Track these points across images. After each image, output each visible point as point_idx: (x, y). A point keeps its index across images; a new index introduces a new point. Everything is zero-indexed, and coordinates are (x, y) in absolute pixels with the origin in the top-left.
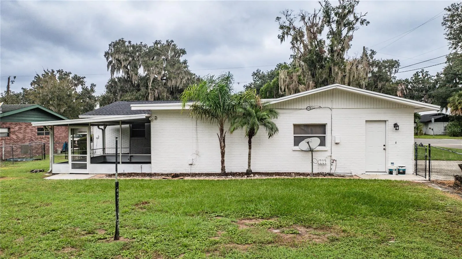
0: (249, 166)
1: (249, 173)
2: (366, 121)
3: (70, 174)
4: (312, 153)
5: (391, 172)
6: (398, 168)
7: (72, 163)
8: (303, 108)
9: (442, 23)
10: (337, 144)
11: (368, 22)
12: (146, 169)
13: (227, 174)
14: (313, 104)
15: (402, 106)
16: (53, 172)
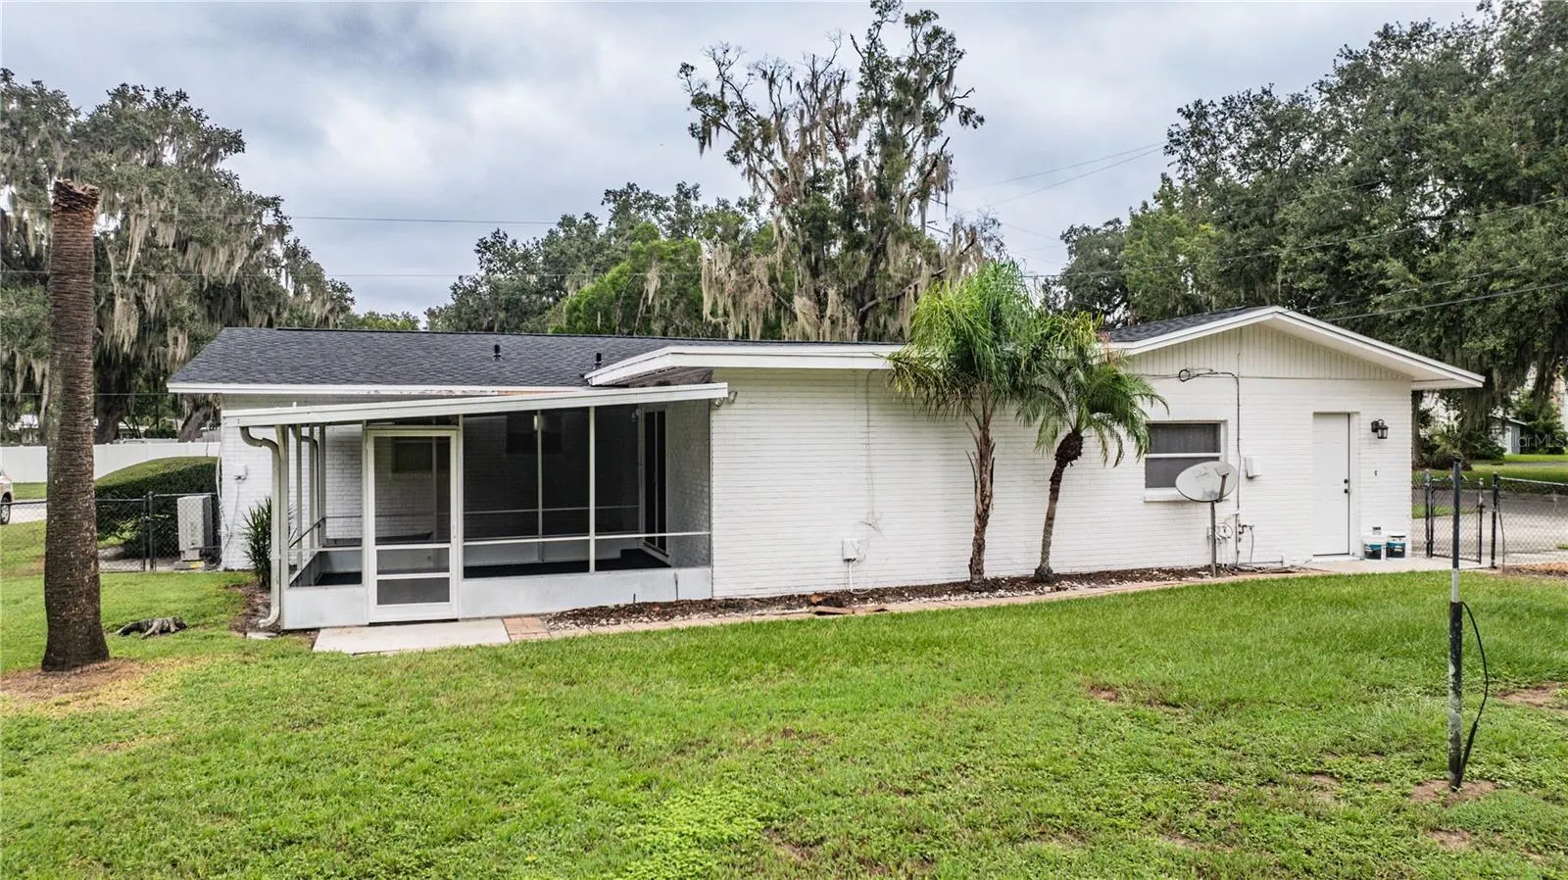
0: (1045, 553)
1: (1043, 578)
2: (1316, 414)
3: (371, 625)
4: (1213, 508)
5: (1374, 554)
6: (1391, 541)
7: (379, 581)
8: (1169, 373)
9: (1166, 147)
10: (1251, 478)
11: (981, 120)
12: (690, 583)
13: (994, 585)
14: (1197, 362)
15: (1389, 375)
16: (287, 625)
